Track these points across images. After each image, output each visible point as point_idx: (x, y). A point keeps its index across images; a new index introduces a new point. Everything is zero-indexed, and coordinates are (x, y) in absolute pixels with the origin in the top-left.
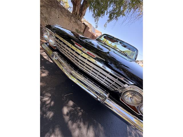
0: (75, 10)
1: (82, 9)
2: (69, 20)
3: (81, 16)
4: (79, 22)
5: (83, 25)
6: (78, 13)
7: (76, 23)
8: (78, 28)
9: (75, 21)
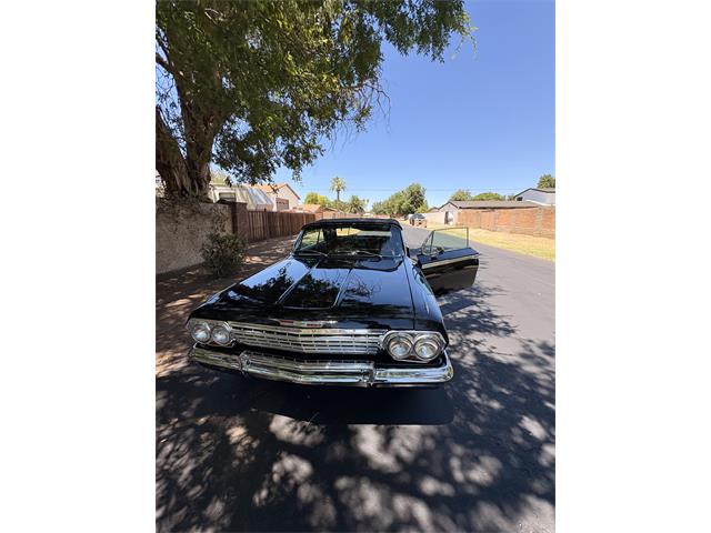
0: (174, 179)
1: (194, 168)
2: (168, 220)
3: (200, 187)
4: (204, 207)
5: (220, 207)
6: (187, 183)
7: (198, 215)
8: (209, 224)
9: (189, 212)
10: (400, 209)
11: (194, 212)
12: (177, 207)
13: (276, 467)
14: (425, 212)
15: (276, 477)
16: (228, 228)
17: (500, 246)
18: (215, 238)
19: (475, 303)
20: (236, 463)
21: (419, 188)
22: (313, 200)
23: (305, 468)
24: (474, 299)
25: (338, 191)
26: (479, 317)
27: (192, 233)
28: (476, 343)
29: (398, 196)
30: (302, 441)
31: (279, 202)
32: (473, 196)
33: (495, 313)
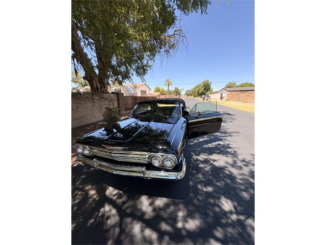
0: (94, 85)
1: (102, 79)
2: (91, 102)
7: (103, 99)
8: (107, 103)
9: (99, 98)
10: (198, 93)
11: (101, 98)
12: (94, 96)
13: (102, 210)
14: (211, 94)
15: (100, 214)
16: (116, 104)
17: (247, 110)
18: (108, 109)
19: (221, 140)
20: (87, 206)
21: (208, 82)
22: (158, 90)
23: (114, 211)
24: (222, 138)
25: (168, 85)
26: (221, 147)
27: (100, 107)
28: (214, 161)
29: (197, 87)
30: (115, 200)
31: (142, 92)
32: (237, 84)
33: (231, 146)
